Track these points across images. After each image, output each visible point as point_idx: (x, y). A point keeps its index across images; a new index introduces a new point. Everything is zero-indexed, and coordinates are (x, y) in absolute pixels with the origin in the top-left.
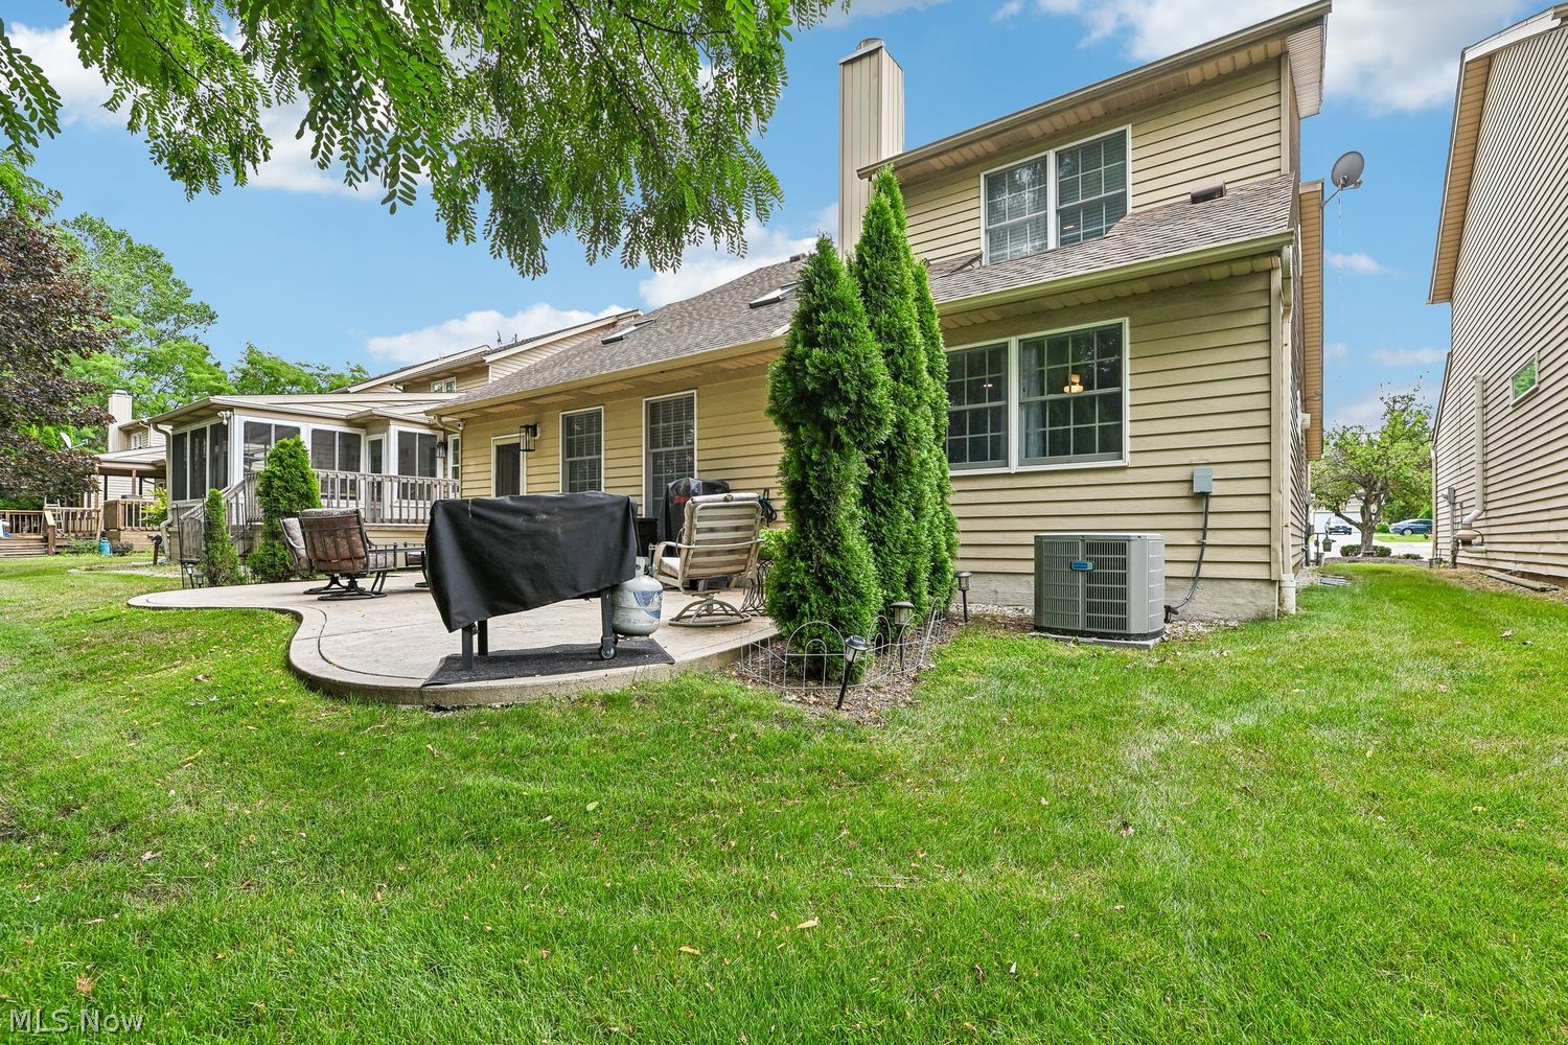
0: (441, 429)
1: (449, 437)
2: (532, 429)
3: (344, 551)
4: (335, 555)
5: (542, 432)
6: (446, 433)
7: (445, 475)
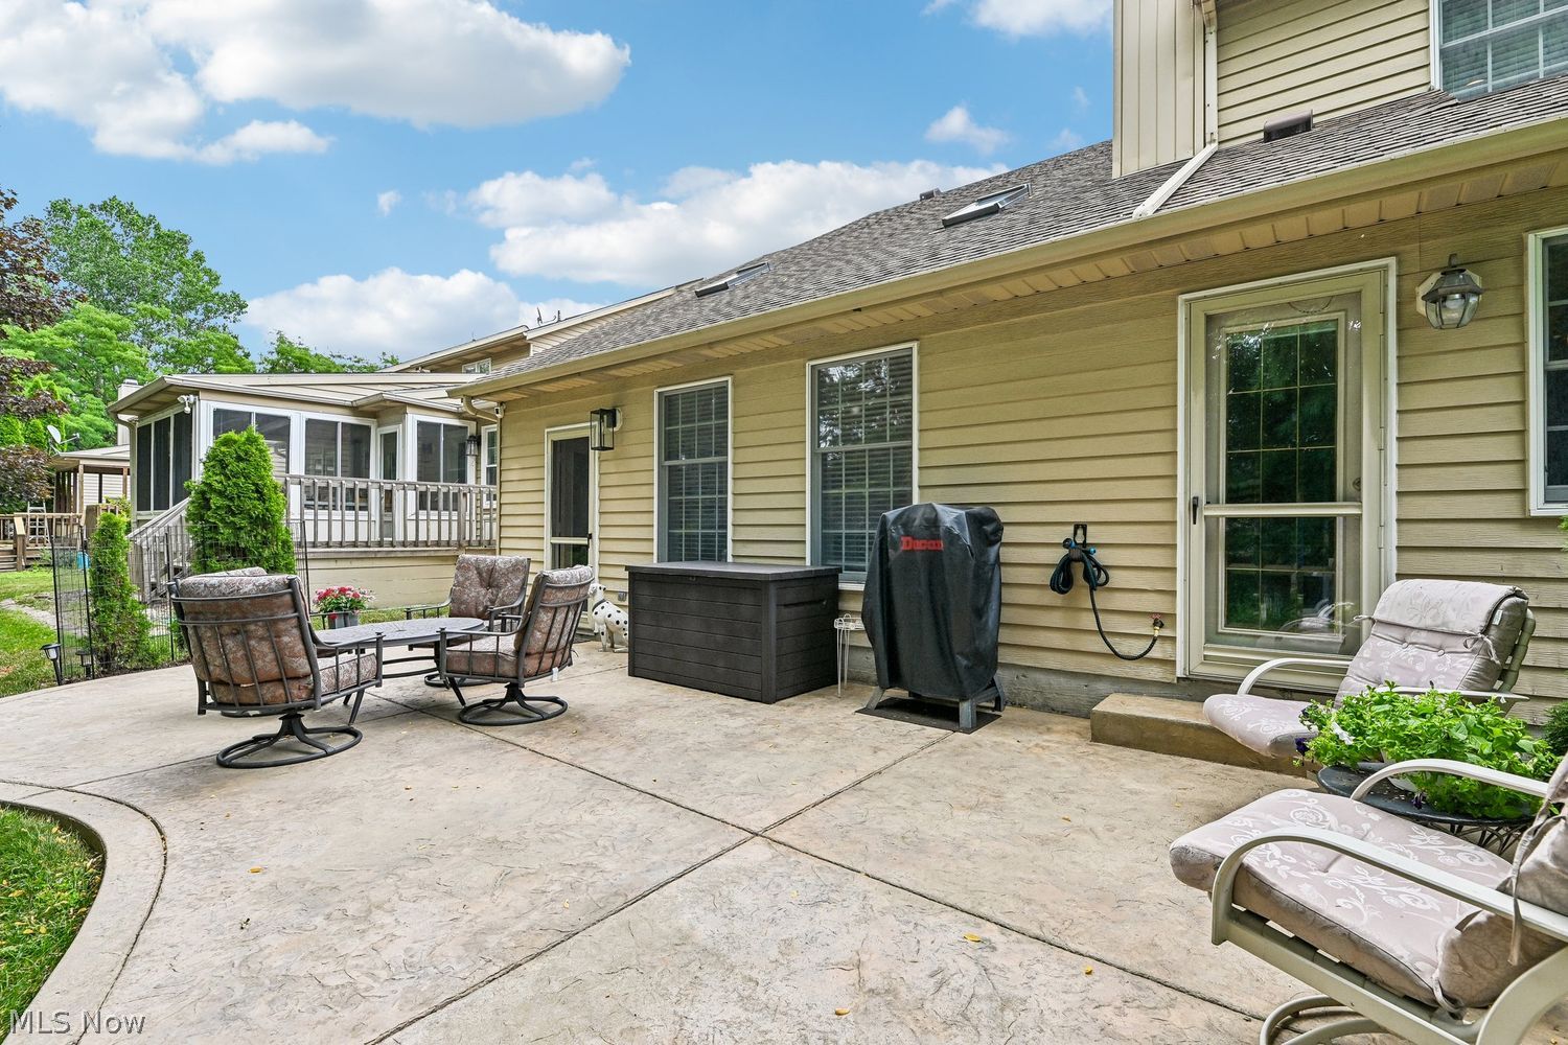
0: (474, 419)
1: (483, 428)
2: (609, 415)
3: (266, 663)
4: (246, 675)
5: (624, 419)
6: (479, 423)
7: (478, 478)
